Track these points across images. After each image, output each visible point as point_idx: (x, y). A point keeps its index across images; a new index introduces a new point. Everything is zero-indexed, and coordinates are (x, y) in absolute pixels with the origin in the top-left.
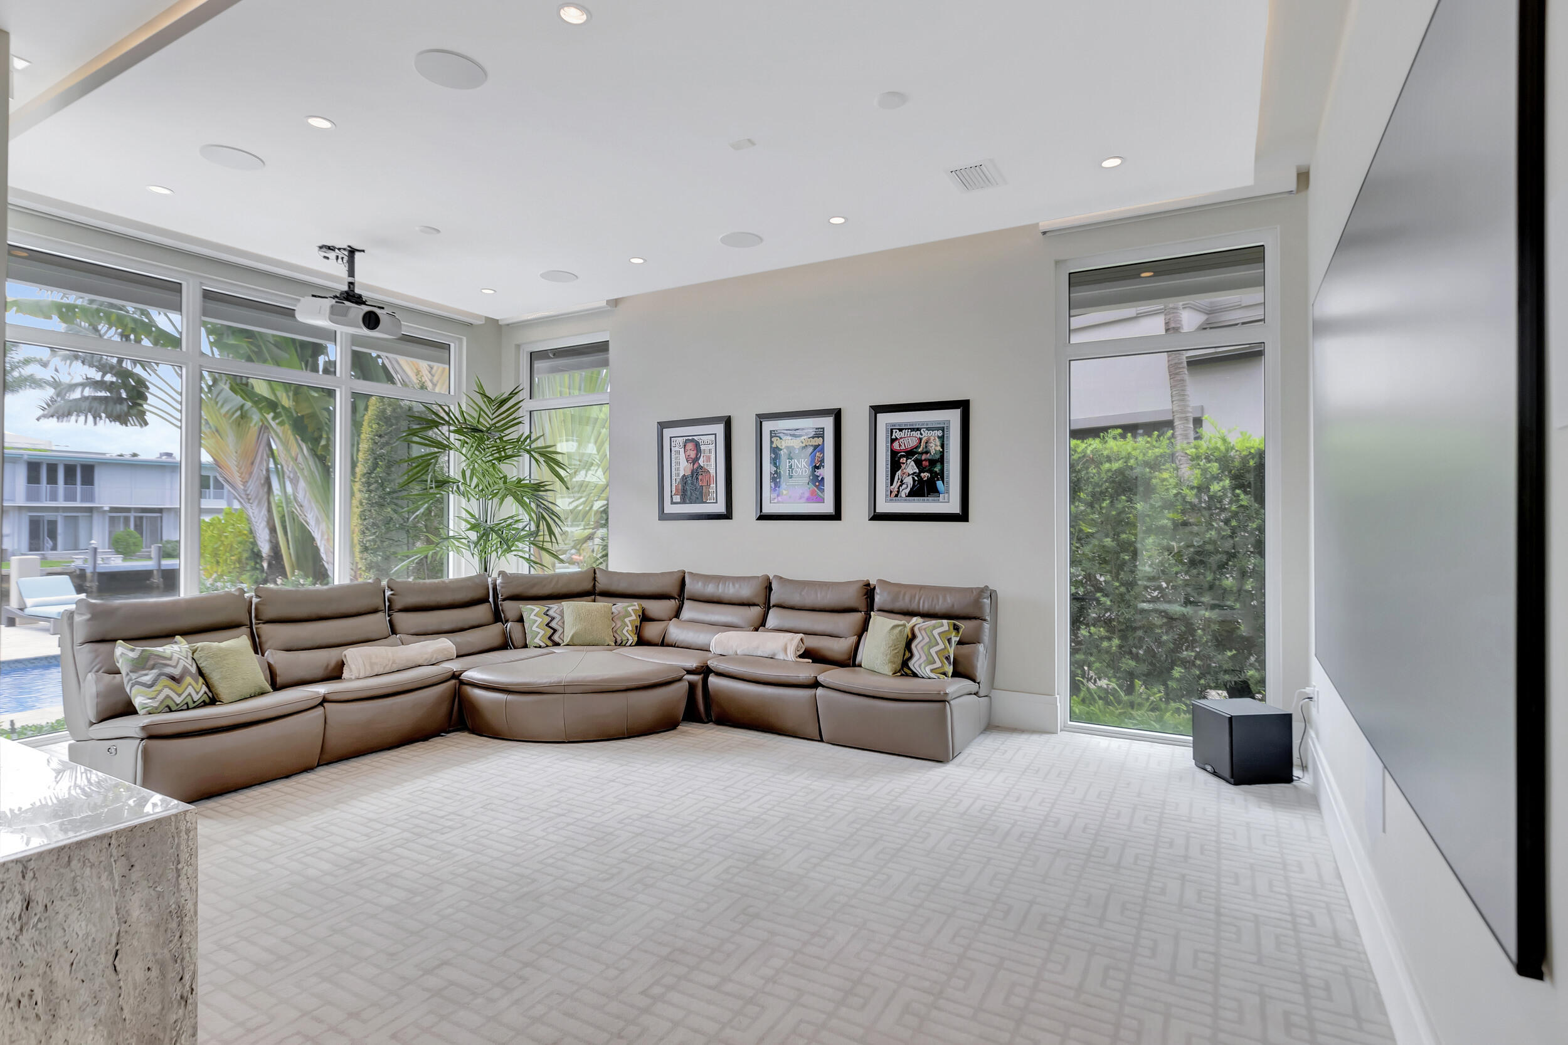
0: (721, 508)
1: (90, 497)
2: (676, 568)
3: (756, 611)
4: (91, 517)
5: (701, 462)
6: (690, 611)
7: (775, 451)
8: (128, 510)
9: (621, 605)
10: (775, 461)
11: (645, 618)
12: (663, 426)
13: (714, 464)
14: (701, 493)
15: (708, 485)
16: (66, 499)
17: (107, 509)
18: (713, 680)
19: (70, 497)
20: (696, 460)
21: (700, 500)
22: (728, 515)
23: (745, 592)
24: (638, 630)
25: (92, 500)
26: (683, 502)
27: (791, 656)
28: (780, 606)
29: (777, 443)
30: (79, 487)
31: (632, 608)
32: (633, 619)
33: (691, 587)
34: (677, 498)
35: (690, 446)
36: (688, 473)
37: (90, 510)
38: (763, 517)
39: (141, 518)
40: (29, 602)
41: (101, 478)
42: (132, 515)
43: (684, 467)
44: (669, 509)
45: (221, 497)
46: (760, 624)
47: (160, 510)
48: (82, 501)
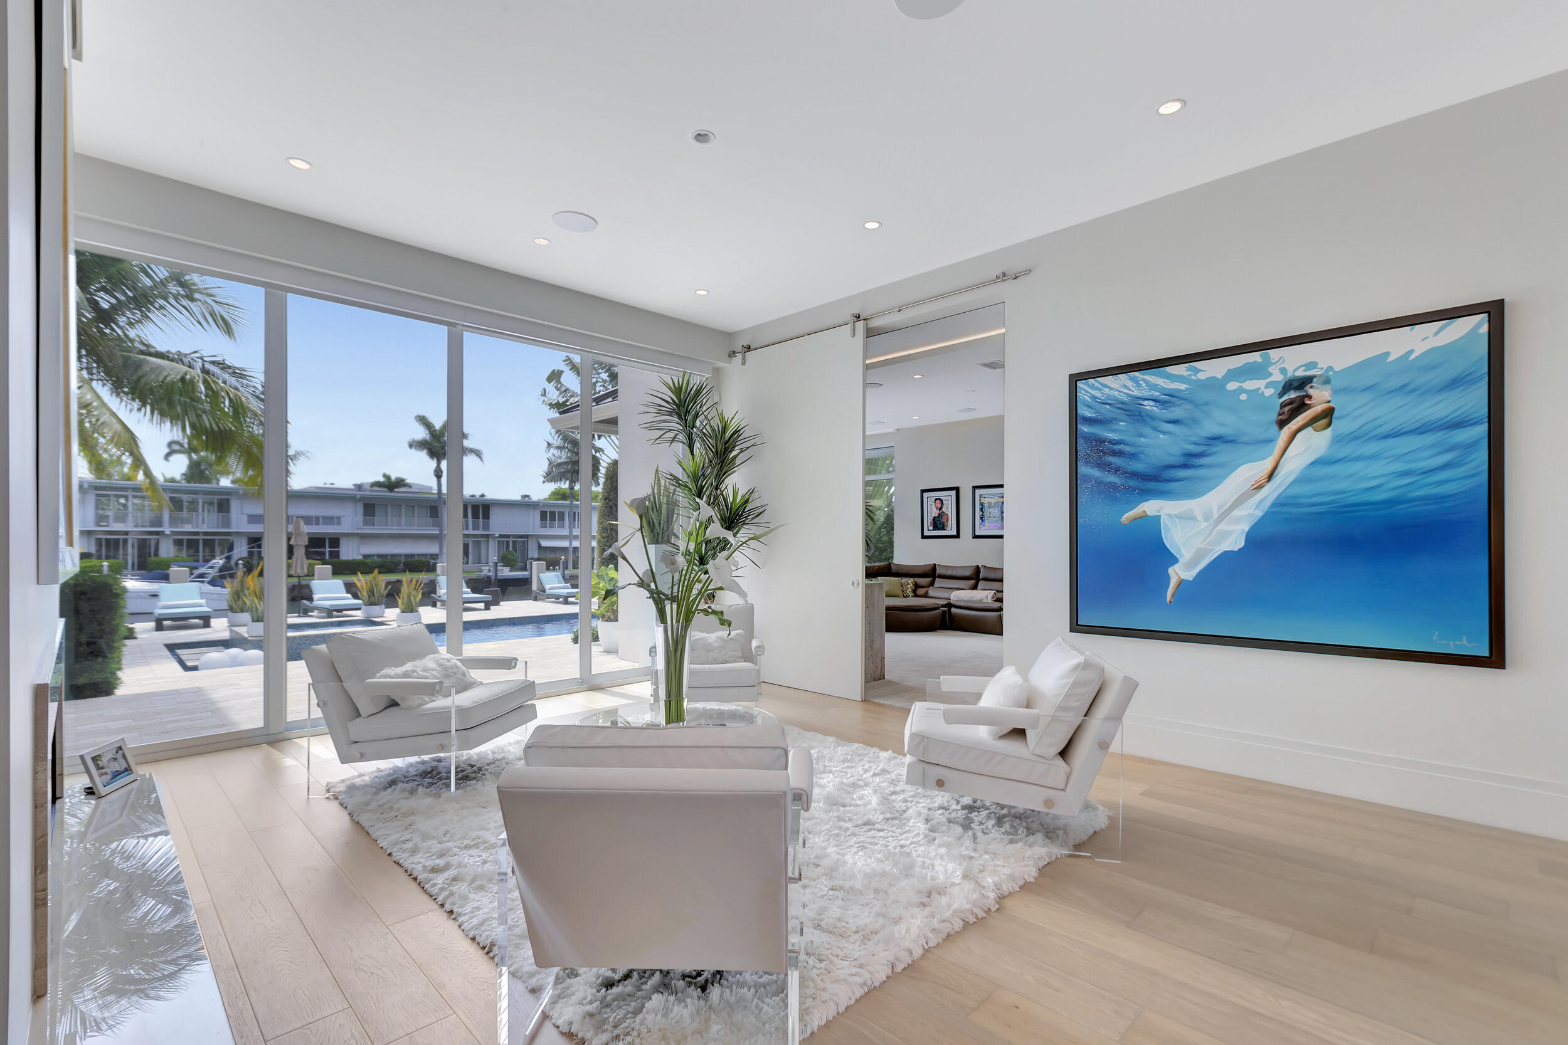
0: (954, 533)
1: (486, 527)
2: (931, 563)
3: (972, 582)
4: (488, 541)
5: (943, 510)
6: (939, 582)
7: (982, 504)
8: (508, 536)
9: (904, 580)
10: (981, 510)
11: (917, 586)
12: (923, 491)
13: (950, 510)
14: (944, 526)
15: (947, 521)
16: (474, 529)
17: (497, 535)
18: (953, 610)
19: (476, 527)
20: (940, 509)
21: (943, 529)
22: (958, 536)
23: (967, 573)
24: (914, 591)
25: (488, 529)
26: (934, 529)
27: (990, 600)
28: (986, 579)
29: (983, 500)
30: (481, 520)
31: (911, 580)
32: (910, 586)
33: (939, 571)
34: (931, 528)
35: (938, 501)
36: (937, 515)
37: (488, 536)
38: (975, 537)
39: (516, 541)
40: (547, 587)
41: (494, 514)
42: (511, 540)
43: (935, 513)
44: (926, 533)
45: (563, 527)
46: (975, 587)
47: (527, 536)
48: (483, 530)
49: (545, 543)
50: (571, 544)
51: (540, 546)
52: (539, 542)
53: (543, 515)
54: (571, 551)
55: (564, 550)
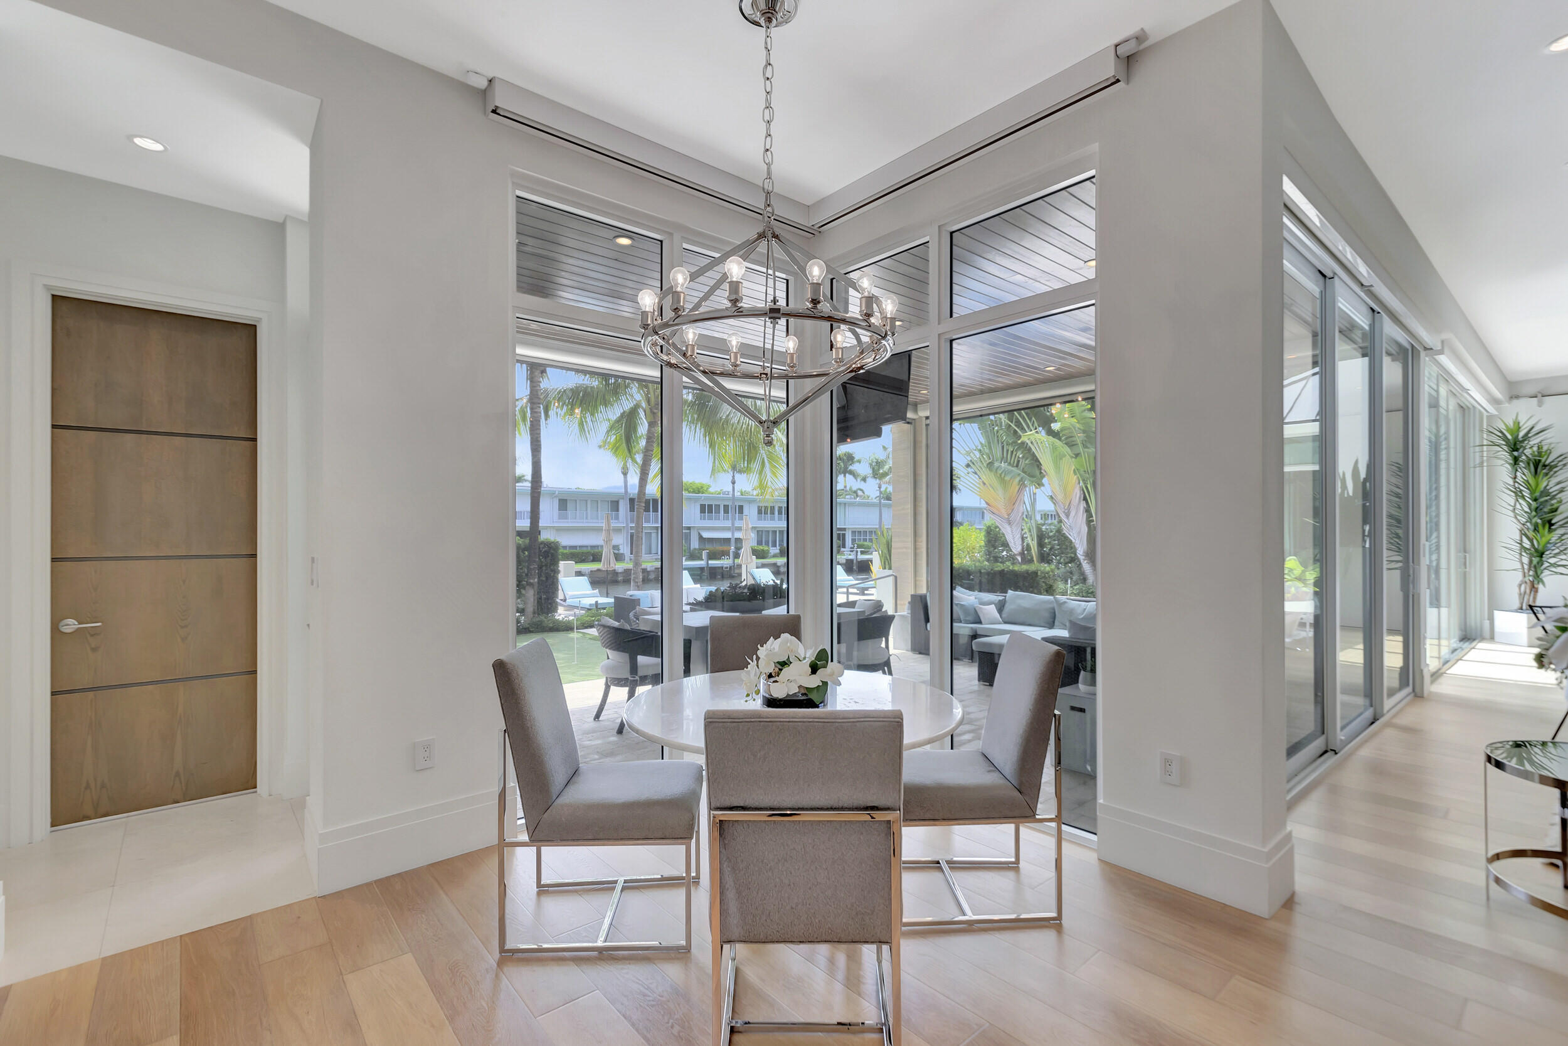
49: (706, 535)
50: (733, 534)
51: (700, 537)
52: (699, 534)
53: (703, 509)
54: (733, 541)
55: (728, 541)
